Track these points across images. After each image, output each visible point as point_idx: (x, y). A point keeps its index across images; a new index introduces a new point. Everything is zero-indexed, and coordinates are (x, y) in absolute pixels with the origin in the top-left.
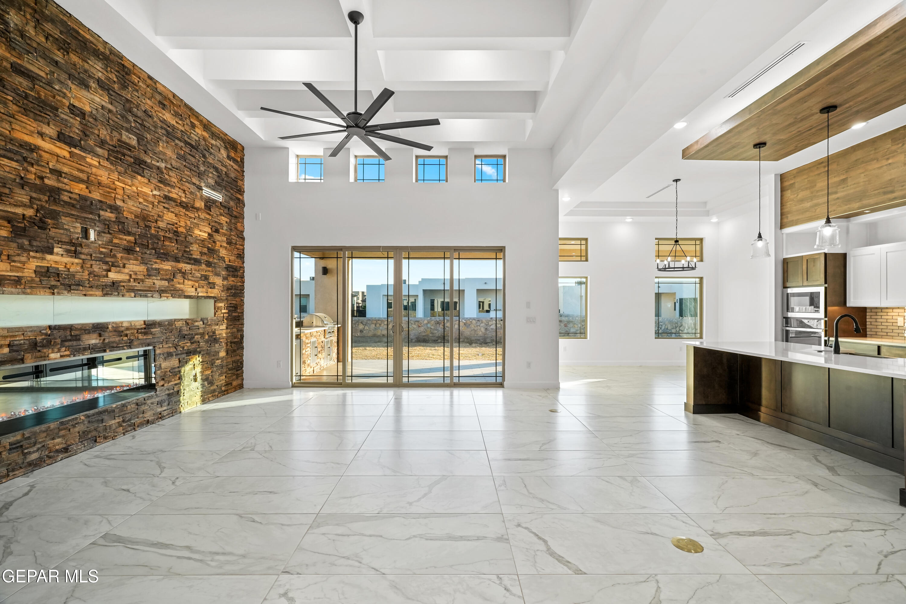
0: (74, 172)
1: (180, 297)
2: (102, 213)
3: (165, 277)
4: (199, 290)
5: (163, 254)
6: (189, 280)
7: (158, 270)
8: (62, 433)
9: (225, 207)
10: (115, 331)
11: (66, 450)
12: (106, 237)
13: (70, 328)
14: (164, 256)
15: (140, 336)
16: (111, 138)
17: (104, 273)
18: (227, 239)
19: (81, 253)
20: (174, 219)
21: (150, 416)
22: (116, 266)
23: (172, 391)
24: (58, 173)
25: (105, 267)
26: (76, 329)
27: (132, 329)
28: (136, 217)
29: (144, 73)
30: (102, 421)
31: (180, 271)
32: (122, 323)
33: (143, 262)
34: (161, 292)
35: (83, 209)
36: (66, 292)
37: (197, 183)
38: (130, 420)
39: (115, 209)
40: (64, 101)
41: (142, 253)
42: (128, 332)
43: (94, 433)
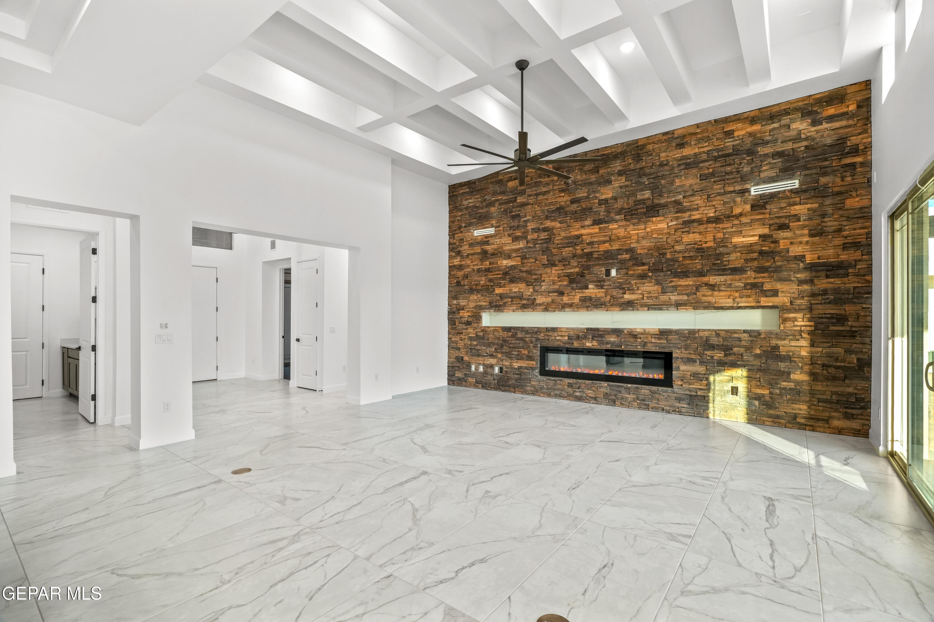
0: (600, 239)
1: (706, 308)
2: (619, 257)
3: (684, 292)
4: (738, 300)
5: (681, 272)
6: (720, 291)
7: (675, 287)
8: (593, 388)
9: (805, 191)
10: (630, 334)
11: (595, 399)
12: (623, 271)
13: (597, 330)
14: (685, 274)
15: (653, 340)
16: (628, 203)
17: (622, 295)
18: (810, 230)
19: (603, 286)
20: (696, 237)
21: (666, 406)
22: (630, 290)
23: (693, 393)
24: (591, 244)
25: (621, 292)
26: (602, 331)
27: (646, 334)
28: (649, 250)
29: (658, 136)
30: (620, 392)
31: (707, 284)
32: (636, 329)
33: (658, 283)
34: (678, 305)
35: (606, 258)
36: (595, 309)
37: (738, 188)
38: (644, 400)
39: (631, 251)
40: (595, 201)
41: (656, 276)
42: (641, 336)
43: (613, 397)
